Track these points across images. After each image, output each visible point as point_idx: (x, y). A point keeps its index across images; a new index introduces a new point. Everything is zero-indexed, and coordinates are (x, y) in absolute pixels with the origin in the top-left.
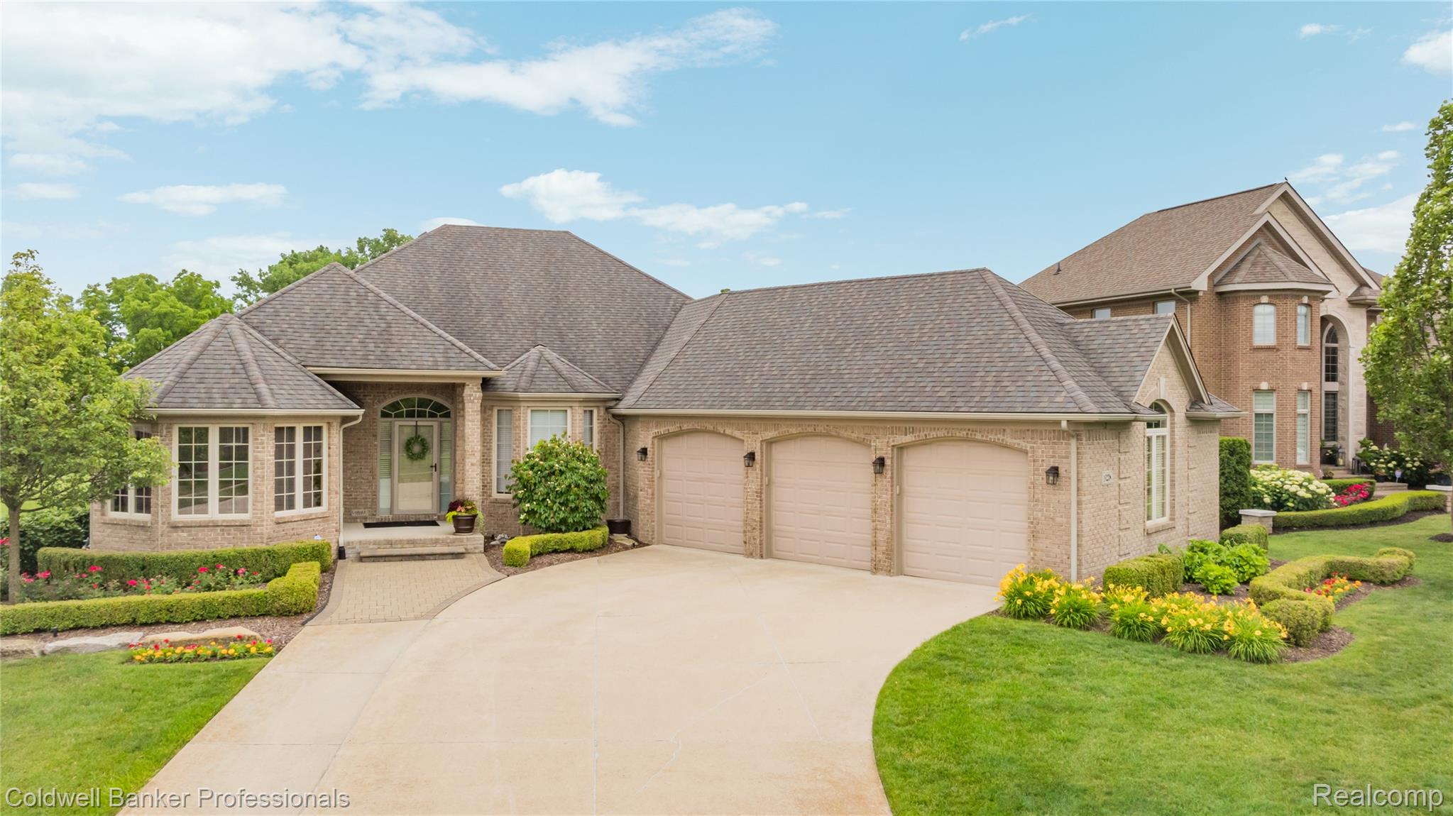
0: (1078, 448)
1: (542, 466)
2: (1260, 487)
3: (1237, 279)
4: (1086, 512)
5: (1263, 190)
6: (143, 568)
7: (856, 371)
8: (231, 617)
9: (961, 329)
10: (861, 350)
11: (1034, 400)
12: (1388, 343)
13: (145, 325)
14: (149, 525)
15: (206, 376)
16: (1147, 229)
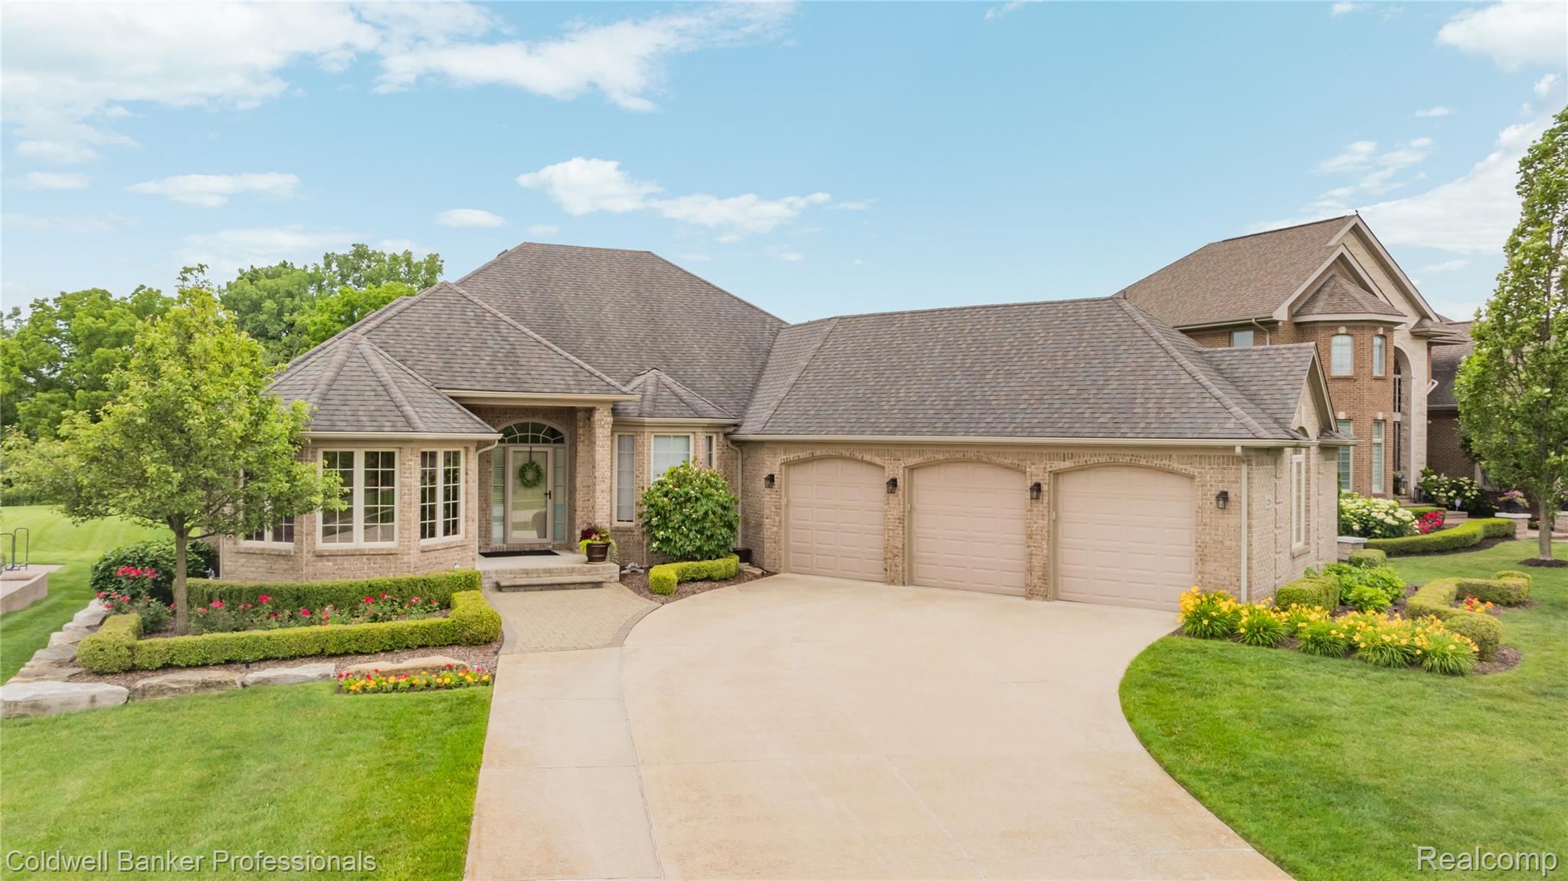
0: (1248, 474)
1: (678, 493)
2: (1348, 515)
3: (1316, 310)
4: (1255, 535)
5: (1332, 222)
6: (298, 598)
7: (1003, 398)
8: (420, 647)
9: (1108, 356)
10: (1003, 376)
11: (1204, 426)
12: (1484, 373)
13: (100, 345)
14: (292, 554)
15: (349, 398)
16: (1215, 258)
